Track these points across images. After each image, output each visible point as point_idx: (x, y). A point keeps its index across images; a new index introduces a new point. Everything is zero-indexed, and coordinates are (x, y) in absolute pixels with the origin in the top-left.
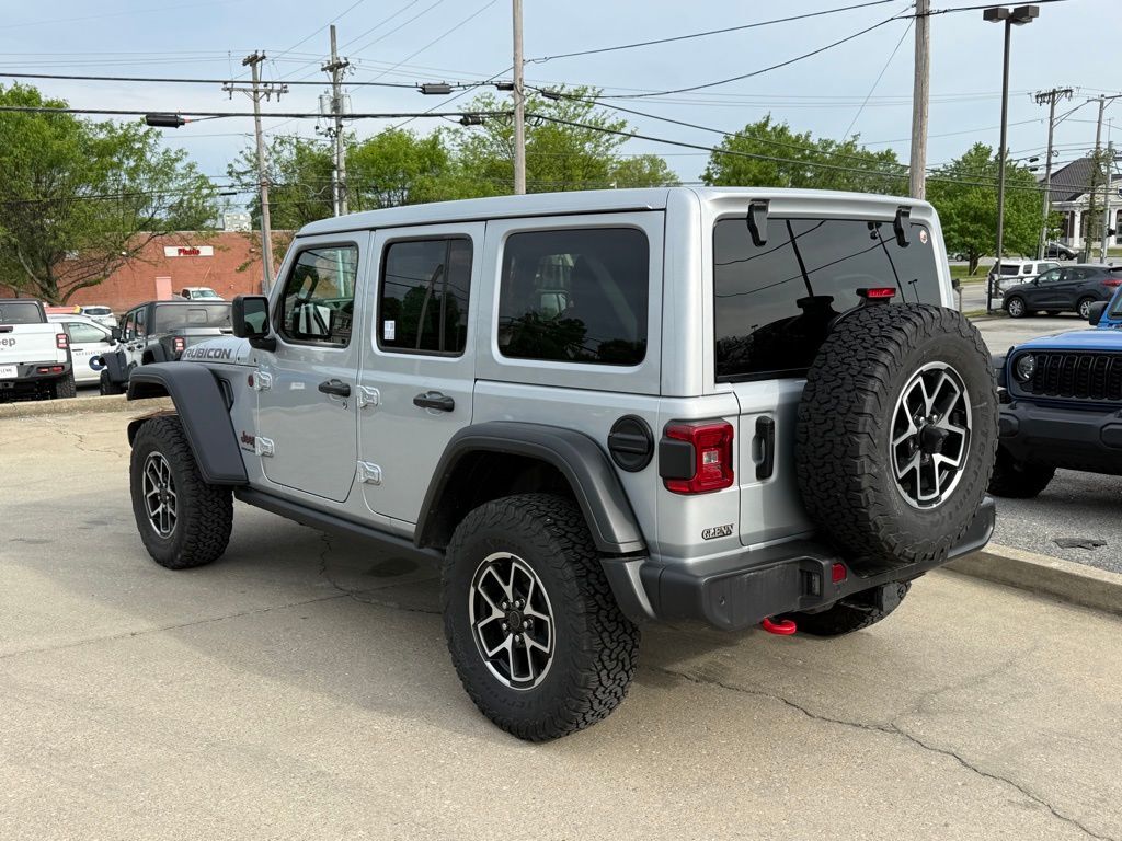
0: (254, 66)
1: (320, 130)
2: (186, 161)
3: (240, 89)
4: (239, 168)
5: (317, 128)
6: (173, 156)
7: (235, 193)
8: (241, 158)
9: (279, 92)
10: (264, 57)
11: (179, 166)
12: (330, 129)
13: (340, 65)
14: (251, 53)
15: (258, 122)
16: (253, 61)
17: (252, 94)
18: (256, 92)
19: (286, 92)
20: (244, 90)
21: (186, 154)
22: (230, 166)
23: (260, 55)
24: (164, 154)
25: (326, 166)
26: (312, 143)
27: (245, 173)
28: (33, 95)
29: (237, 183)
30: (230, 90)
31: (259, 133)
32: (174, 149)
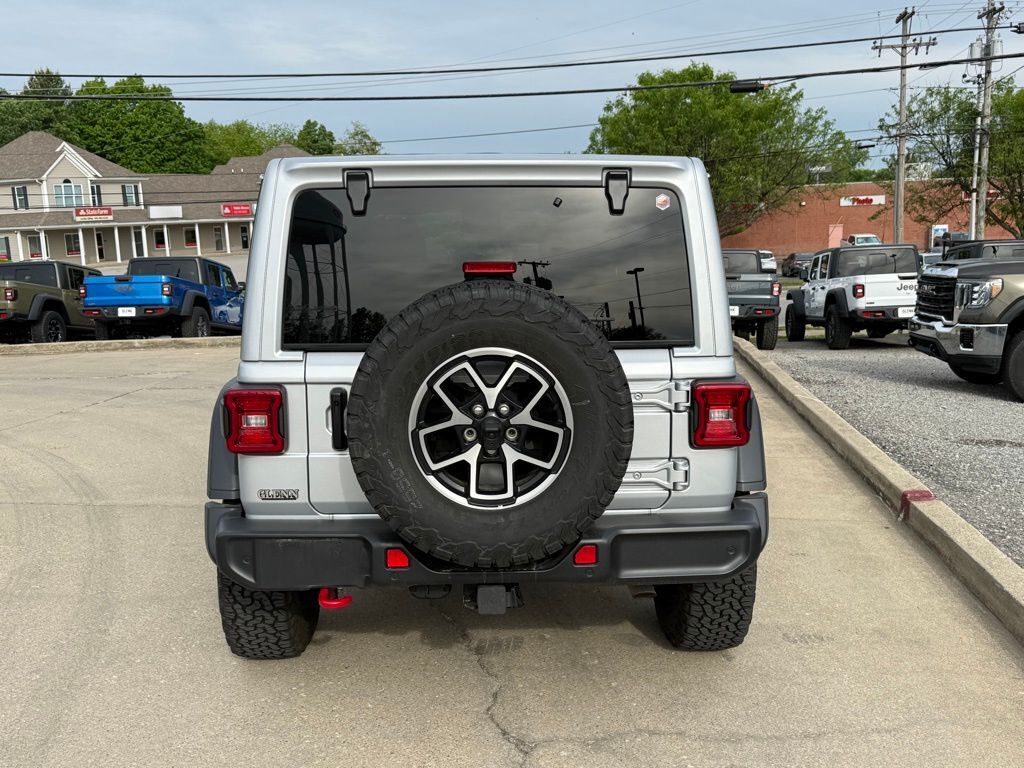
0: (905, 22)
1: (968, 78)
2: (825, 118)
3: (888, 47)
4: (889, 121)
5: (964, 76)
6: (814, 114)
7: (873, 146)
8: (892, 112)
9: (928, 45)
10: (913, 13)
11: (820, 124)
12: (979, 76)
13: (995, 11)
14: (902, 11)
15: (903, 75)
16: (904, 17)
17: (900, 50)
18: (904, 47)
19: (934, 44)
20: (893, 47)
21: (826, 112)
22: (881, 120)
23: (910, 11)
24: (806, 114)
25: (970, 114)
26: (961, 91)
27: (893, 126)
28: (707, 71)
29: (886, 135)
30: (879, 48)
31: (903, 87)
32: (815, 109)
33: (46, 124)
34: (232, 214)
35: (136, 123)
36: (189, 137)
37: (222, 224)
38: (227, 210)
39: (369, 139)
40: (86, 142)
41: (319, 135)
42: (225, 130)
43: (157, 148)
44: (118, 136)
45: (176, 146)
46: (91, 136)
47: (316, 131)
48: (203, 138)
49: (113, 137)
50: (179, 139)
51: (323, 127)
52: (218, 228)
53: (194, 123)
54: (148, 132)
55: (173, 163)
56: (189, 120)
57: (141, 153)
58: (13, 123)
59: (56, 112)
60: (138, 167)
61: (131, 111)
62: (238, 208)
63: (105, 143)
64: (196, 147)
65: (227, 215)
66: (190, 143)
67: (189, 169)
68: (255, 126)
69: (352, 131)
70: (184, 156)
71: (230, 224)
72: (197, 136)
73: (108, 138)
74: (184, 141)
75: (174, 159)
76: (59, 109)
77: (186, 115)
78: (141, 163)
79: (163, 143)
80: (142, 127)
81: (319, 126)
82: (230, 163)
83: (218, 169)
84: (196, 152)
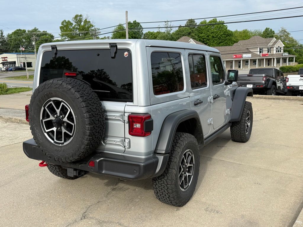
33: (189, 34)
34: (236, 57)
35: (214, 32)
36: (228, 35)
37: (233, 61)
38: (235, 57)
39: (286, 32)
40: (199, 38)
41: (270, 32)
42: (240, 32)
43: (218, 39)
44: (208, 36)
45: (224, 38)
46: (201, 37)
47: (269, 31)
48: (232, 35)
49: (207, 37)
50: (225, 36)
51: (271, 29)
52: (232, 62)
53: (230, 31)
54: (216, 35)
55: (222, 43)
56: (229, 30)
57: (214, 41)
58: (181, 34)
59: (192, 31)
60: (212, 45)
61: (213, 29)
62: (238, 56)
63: (204, 38)
64: (230, 38)
65: (234, 58)
66: (228, 37)
67: (227, 44)
68: (250, 30)
69: (281, 30)
70: (226, 41)
71: (235, 61)
72: (230, 35)
73: (205, 37)
74: (226, 36)
75: (223, 42)
76: (193, 29)
77: (228, 29)
78: (213, 43)
79: (220, 37)
80: (215, 33)
81: (270, 29)
82: (239, 42)
83: (235, 44)
84: (230, 39)
